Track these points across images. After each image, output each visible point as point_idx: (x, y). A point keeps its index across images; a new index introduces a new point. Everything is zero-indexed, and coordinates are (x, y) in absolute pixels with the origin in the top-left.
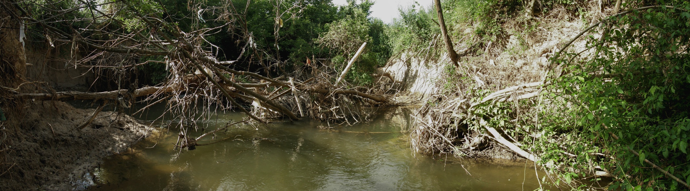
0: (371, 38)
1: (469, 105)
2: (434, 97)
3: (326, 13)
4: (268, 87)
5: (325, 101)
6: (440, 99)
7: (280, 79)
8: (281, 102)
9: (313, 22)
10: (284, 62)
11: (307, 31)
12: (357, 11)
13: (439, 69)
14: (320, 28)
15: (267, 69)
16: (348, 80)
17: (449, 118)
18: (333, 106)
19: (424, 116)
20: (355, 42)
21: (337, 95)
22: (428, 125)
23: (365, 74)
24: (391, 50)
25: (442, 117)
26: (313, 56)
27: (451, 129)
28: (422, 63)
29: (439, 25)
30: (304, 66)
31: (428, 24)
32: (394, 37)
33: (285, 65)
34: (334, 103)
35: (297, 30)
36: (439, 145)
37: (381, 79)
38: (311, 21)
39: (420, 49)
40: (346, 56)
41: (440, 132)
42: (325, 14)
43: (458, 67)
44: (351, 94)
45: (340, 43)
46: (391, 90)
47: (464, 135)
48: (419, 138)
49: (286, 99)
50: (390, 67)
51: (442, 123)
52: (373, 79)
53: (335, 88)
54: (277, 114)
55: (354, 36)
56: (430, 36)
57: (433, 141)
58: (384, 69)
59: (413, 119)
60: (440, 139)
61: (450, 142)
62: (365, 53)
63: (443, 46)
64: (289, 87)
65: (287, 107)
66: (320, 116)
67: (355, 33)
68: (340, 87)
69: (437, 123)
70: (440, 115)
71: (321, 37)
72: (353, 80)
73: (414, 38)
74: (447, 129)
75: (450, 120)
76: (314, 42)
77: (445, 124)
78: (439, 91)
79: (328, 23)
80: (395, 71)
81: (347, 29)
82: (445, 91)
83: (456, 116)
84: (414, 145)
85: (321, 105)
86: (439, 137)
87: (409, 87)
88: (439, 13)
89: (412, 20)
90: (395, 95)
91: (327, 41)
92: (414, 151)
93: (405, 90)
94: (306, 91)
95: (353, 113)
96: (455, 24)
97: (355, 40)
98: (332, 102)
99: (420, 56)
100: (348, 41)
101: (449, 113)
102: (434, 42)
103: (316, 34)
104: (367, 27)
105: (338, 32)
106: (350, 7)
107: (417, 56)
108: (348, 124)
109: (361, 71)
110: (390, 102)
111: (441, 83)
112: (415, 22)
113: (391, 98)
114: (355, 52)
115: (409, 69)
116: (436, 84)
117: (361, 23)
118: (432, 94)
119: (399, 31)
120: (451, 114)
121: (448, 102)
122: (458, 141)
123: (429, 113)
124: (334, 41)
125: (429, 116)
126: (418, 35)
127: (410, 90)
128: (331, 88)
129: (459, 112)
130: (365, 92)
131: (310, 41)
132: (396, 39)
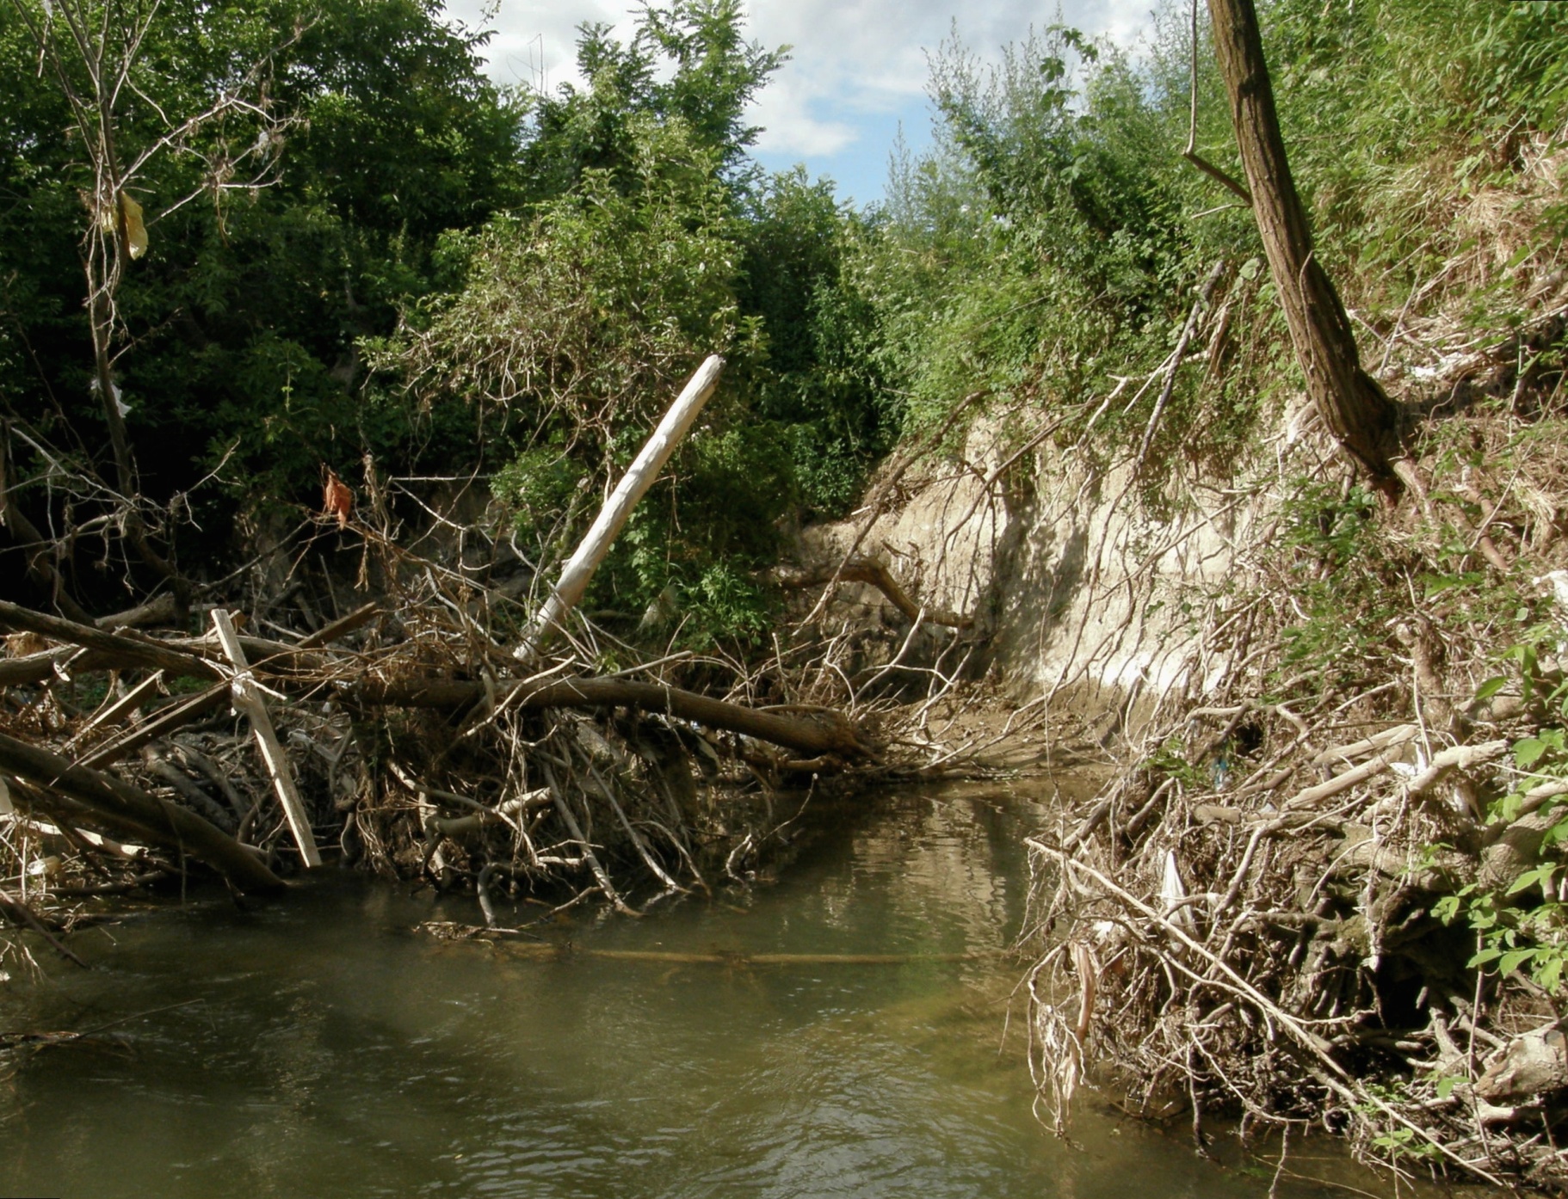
0: (754, 321)
1: (1491, 785)
2: (1201, 718)
3: (445, 158)
4: (65, 677)
5: (458, 754)
6: (1249, 737)
7: (147, 624)
8: (161, 780)
9: (357, 224)
10: (164, 502)
11: (316, 287)
12: (654, 138)
13: (1244, 519)
14: (405, 260)
15: (52, 558)
16: (606, 612)
17: (1315, 872)
18: (512, 787)
19: (1125, 855)
20: (649, 358)
21: (533, 716)
22: (1156, 915)
23: (716, 569)
24: (891, 397)
25: (1253, 863)
26: (368, 460)
27: (1330, 953)
28: (1118, 479)
29: (1247, 196)
30: (309, 531)
31: (1164, 194)
32: (909, 309)
33: (179, 529)
34: (517, 767)
35: (248, 277)
36: (1233, 1063)
37: (828, 603)
38: (346, 217)
39: (1098, 381)
40: (588, 453)
41: (1242, 972)
42: (436, 160)
43: (1394, 501)
44: (630, 703)
45: (546, 366)
46: (894, 676)
47: (1426, 1005)
48: (1090, 1007)
49: (194, 754)
50: (891, 516)
51: (1263, 905)
52: (775, 601)
53: (522, 669)
54: (139, 861)
55: (636, 316)
56: (1180, 277)
57: (1192, 1028)
58: (844, 532)
59: (1048, 871)
60: (1245, 1014)
61: (1319, 1046)
62: (717, 433)
63: (1274, 348)
64: (214, 677)
65: (201, 809)
66: (429, 857)
67: (644, 296)
68: (555, 664)
69: (1222, 905)
70: (1243, 851)
71: (413, 323)
72: (641, 610)
73: (1056, 301)
74: (1297, 947)
75: (1323, 887)
76: (370, 364)
77: (1283, 916)
78: (1243, 679)
79: (462, 229)
80: (927, 540)
81: (590, 266)
82: (1287, 676)
83: (1378, 861)
84: (1055, 1046)
85: (436, 787)
86: (1236, 1005)
87: (1023, 653)
88: (1247, 95)
89: (1043, 175)
90: (921, 709)
91: (456, 353)
92: (1055, 1087)
93: (989, 672)
94: (331, 696)
95: (644, 832)
96: (1380, 168)
97: (644, 339)
98: (507, 764)
99: (1100, 434)
100: (598, 347)
101: (1317, 833)
102: (1205, 319)
103: (378, 305)
104: (724, 244)
105: (530, 288)
106: (602, 103)
107: (1082, 432)
108: (612, 901)
109: (692, 553)
110: (891, 752)
111: (1257, 619)
112: (1063, 186)
113: (899, 728)
114: (647, 425)
115: (1024, 523)
116: (1218, 625)
117: (681, 218)
118: (1191, 695)
119: (948, 260)
120: (1336, 842)
121: (1311, 760)
122: (1384, 1041)
123: (1162, 831)
124: (507, 351)
125: (1161, 852)
126: (1089, 281)
127: (1027, 671)
128: (494, 668)
129: (1403, 833)
130: (719, 689)
131: (341, 356)
132: (930, 321)
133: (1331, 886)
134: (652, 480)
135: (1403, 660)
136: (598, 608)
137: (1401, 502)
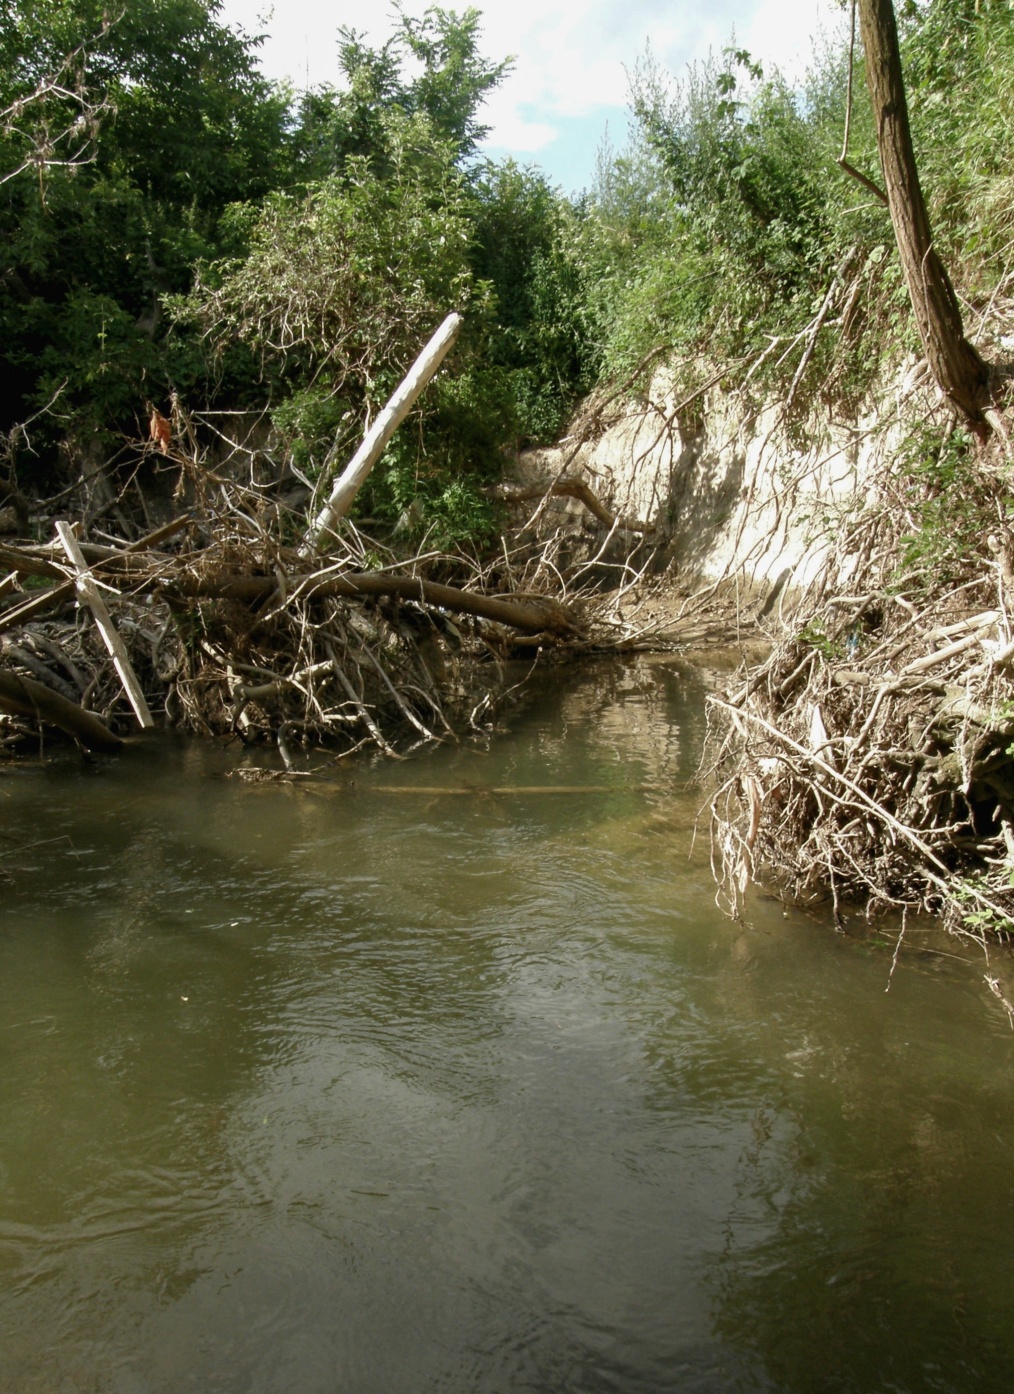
0: (483, 283)
2: (837, 605)
3: (224, 142)
5: (258, 636)
6: (873, 619)
9: (155, 196)
11: (122, 252)
12: (403, 132)
13: (867, 449)
14: (198, 229)
16: (367, 521)
17: (923, 721)
18: (302, 660)
19: (781, 707)
20: (400, 315)
21: (317, 605)
22: (807, 754)
23: (455, 486)
24: (592, 348)
25: (880, 714)
26: (174, 397)
27: (933, 781)
28: (768, 419)
29: (884, 197)
31: (814, 191)
32: (608, 274)
33: (20, 454)
34: (305, 645)
35: (64, 241)
36: (863, 860)
37: (543, 514)
38: (145, 190)
39: (756, 341)
40: (353, 391)
41: (870, 794)
43: (984, 441)
44: (392, 593)
45: (318, 320)
46: (595, 570)
47: (999, 819)
48: (757, 821)
49: (43, 638)
50: (590, 443)
51: (885, 746)
52: (501, 513)
53: (306, 567)
54: (3, 727)
55: (391, 280)
56: (822, 259)
57: (836, 837)
58: (553, 456)
59: (719, 719)
60: (870, 828)
61: (926, 848)
62: (455, 375)
63: (894, 317)
64: (61, 576)
65: (49, 683)
66: (237, 718)
67: (396, 263)
68: (334, 563)
69: (856, 746)
70: (871, 706)
71: (206, 283)
72: (396, 517)
73: (724, 275)
74: (909, 777)
75: (929, 732)
76: (173, 317)
77: (899, 754)
78: (868, 575)
79: (244, 202)
80: (619, 463)
81: (352, 238)
82: (903, 573)
83: (970, 715)
84: (732, 853)
85: (240, 661)
86: (864, 820)
87: (694, 553)
88: (889, 115)
89: (717, 172)
90: (616, 596)
91: (243, 309)
92: (732, 884)
93: (669, 568)
94: (155, 591)
95: (405, 695)
96: (982, 178)
97: (397, 299)
98: (298, 644)
99: (756, 382)
100: (360, 304)
101: (926, 692)
102: (841, 292)
103: (175, 266)
104: (461, 220)
105: (304, 256)
106: (359, 98)
107: (743, 380)
108: (383, 749)
109: (435, 473)
110: (593, 630)
111: (879, 529)
112: (732, 181)
113: (599, 611)
114: (399, 369)
115: (695, 450)
116: (850, 535)
117: (425, 199)
118: (828, 587)
119: (639, 239)
120: (939, 698)
121: (921, 637)
122: (968, 845)
123: (811, 691)
124: (286, 307)
125: (810, 706)
126: (751, 259)
127: (696, 567)
128: (284, 565)
129: (988, 693)
130: (457, 581)
131: (144, 310)
132: (624, 287)
133: (935, 731)
134: (405, 413)
135: (988, 562)
136: (360, 517)
137: (989, 442)
